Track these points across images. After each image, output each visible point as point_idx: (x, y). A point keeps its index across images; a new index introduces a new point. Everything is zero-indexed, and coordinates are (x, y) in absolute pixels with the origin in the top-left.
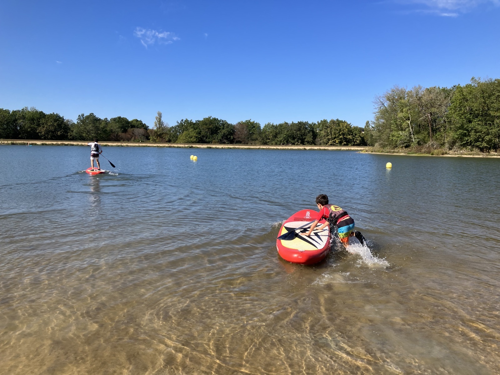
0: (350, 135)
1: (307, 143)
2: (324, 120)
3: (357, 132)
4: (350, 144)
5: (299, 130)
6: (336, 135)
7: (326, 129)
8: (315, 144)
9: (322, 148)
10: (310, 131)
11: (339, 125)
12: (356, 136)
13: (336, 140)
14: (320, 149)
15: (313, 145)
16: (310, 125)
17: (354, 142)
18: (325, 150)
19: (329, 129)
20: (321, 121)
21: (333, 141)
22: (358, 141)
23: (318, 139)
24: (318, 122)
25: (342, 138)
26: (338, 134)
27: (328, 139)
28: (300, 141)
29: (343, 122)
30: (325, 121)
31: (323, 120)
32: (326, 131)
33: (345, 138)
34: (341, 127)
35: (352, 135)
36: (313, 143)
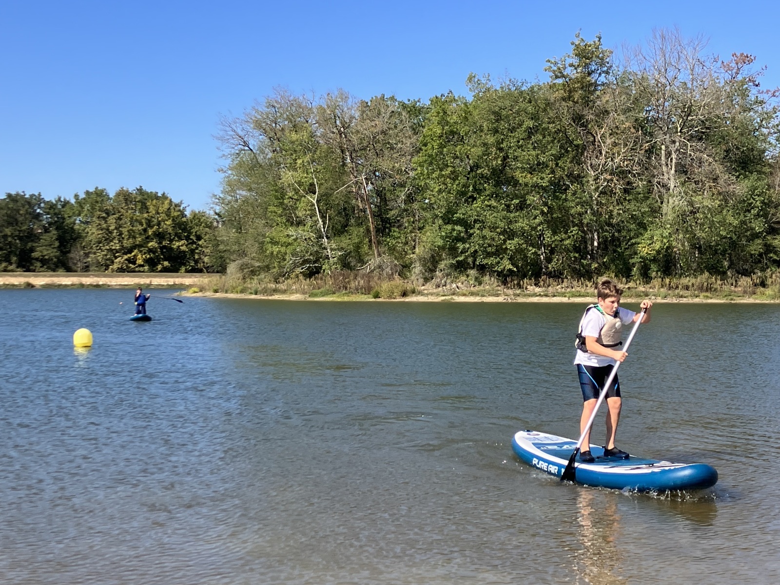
0: (180, 239)
1: (39, 264)
2: (97, 188)
3: (201, 230)
4: (183, 269)
5: (12, 221)
6: (135, 237)
7: (104, 218)
8: (69, 270)
9: (87, 280)
10: (50, 224)
11: (144, 208)
12: (200, 243)
13: (134, 256)
14: (82, 285)
15: (61, 272)
16: (51, 206)
17: (196, 262)
18: (98, 286)
19: (112, 220)
20: (87, 193)
21: (126, 257)
22: (206, 259)
23: (76, 254)
24: (76, 196)
25: (156, 248)
26: (144, 237)
27: (111, 250)
28: (14, 259)
29: (157, 198)
30: (99, 195)
31: (92, 190)
32: (104, 226)
33: (165, 247)
34: (152, 210)
35: (187, 238)
36: (63, 264)
